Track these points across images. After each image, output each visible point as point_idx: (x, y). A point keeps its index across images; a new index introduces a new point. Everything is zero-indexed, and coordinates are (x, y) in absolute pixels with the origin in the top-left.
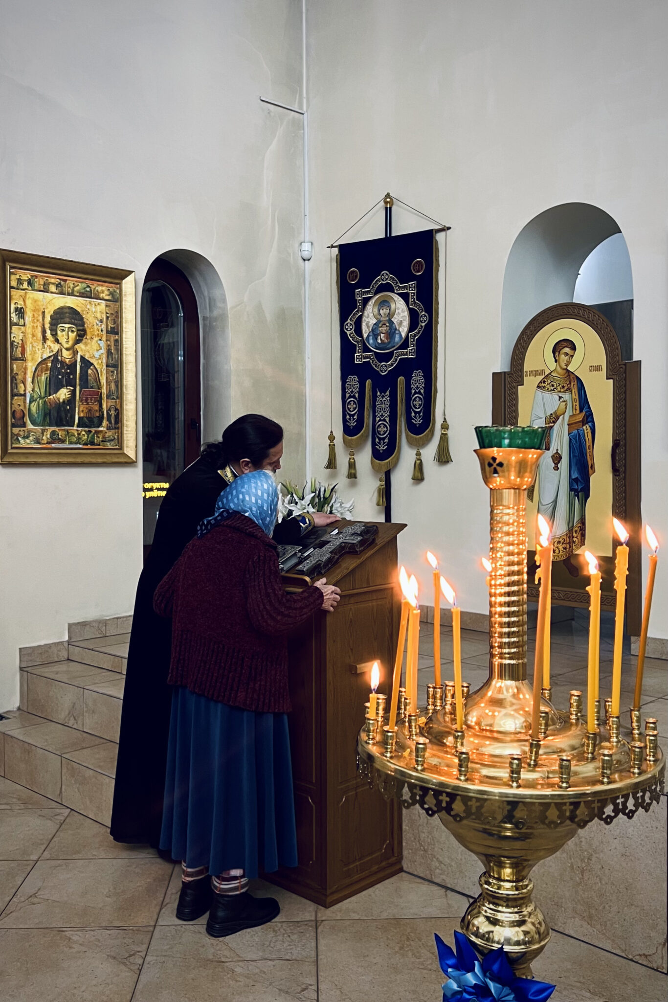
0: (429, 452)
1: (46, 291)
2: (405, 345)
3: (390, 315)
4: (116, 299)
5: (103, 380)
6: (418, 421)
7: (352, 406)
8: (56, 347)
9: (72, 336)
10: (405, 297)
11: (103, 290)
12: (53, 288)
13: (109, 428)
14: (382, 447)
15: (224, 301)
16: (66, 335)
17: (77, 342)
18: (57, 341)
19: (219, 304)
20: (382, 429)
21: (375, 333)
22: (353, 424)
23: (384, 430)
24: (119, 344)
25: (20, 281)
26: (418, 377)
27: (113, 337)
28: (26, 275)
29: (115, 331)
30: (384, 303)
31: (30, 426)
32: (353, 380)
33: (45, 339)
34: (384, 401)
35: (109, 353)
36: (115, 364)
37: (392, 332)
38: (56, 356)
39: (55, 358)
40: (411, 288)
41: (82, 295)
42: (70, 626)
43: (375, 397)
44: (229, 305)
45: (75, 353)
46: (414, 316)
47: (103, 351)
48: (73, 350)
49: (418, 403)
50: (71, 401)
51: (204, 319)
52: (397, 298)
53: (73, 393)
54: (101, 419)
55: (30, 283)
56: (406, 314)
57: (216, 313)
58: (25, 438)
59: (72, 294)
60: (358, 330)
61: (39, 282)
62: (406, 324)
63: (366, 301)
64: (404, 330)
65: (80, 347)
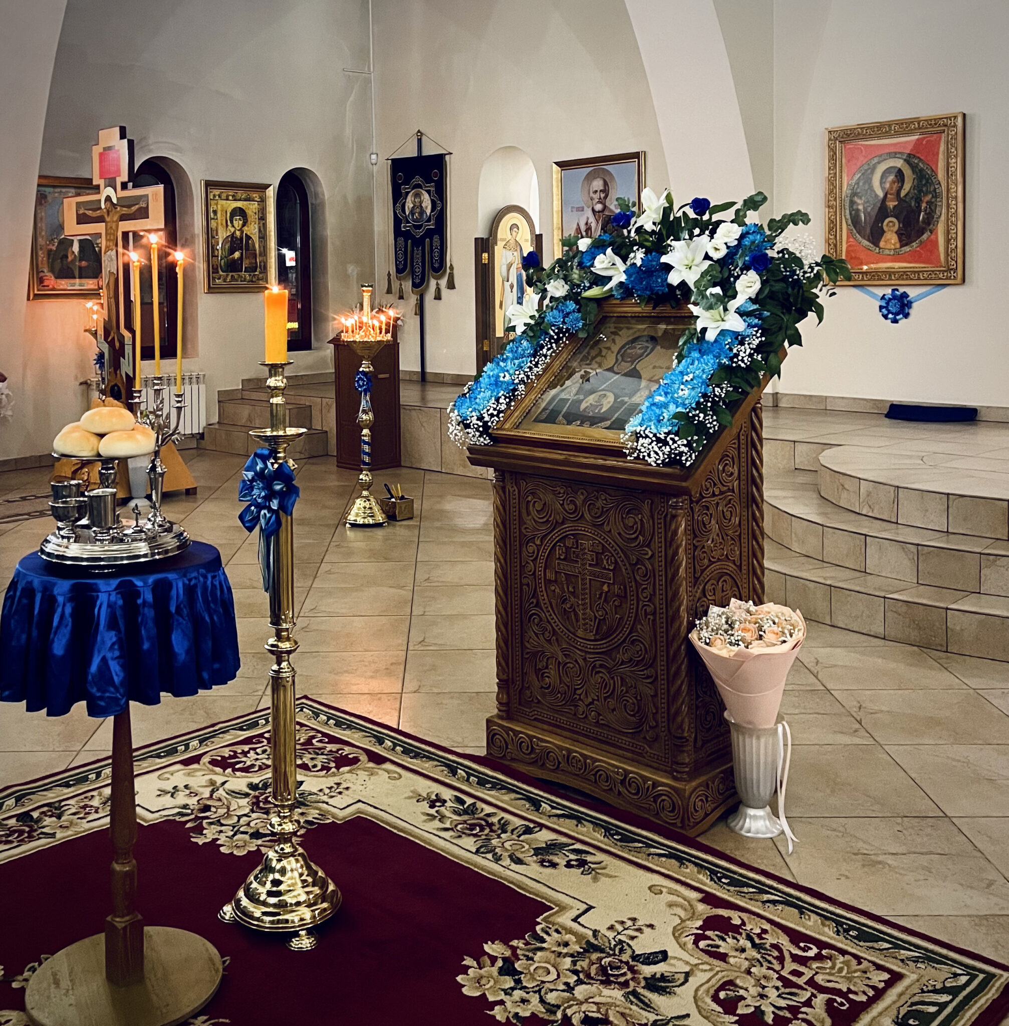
0: (443, 282)
1: (227, 199)
2: (429, 220)
3: (421, 202)
4: (263, 201)
5: (257, 246)
6: (436, 265)
7: (400, 256)
8: (233, 230)
9: (241, 222)
10: (429, 192)
11: (256, 196)
12: (231, 198)
13: (260, 273)
14: (417, 281)
15: (323, 195)
16: (238, 223)
17: (243, 225)
18: (233, 226)
19: (321, 196)
20: (417, 270)
21: (412, 212)
22: (401, 267)
23: (418, 270)
24: (265, 225)
25: (214, 196)
26: (436, 238)
27: (262, 222)
28: (217, 192)
29: (263, 218)
30: (418, 195)
31: (221, 273)
32: (401, 240)
33: (227, 226)
34: (418, 253)
35: (260, 231)
36: (263, 237)
37: (422, 212)
38: (233, 234)
39: (233, 235)
40: (432, 187)
41: (245, 200)
42: (243, 380)
43: (412, 251)
44: (326, 197)
45: (242, 232)
46: (434, 203)
47: (257, 230)
48: (241, 230)
49: (436, 254)
50: (241, 258)
51: (312, 204)
52: (424, 192)
53: (242, 254)
54: (256, 267)
55: (219, 196)
56: (430, 202)
57: (318, 201)
58: (219, 279)
59: (240, 200)
60: (404, 211)
61: (224, 195)
62: (430, 207)
63: (407, 193)
64: (428, 211)
65: (245, 228)
